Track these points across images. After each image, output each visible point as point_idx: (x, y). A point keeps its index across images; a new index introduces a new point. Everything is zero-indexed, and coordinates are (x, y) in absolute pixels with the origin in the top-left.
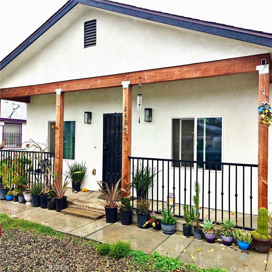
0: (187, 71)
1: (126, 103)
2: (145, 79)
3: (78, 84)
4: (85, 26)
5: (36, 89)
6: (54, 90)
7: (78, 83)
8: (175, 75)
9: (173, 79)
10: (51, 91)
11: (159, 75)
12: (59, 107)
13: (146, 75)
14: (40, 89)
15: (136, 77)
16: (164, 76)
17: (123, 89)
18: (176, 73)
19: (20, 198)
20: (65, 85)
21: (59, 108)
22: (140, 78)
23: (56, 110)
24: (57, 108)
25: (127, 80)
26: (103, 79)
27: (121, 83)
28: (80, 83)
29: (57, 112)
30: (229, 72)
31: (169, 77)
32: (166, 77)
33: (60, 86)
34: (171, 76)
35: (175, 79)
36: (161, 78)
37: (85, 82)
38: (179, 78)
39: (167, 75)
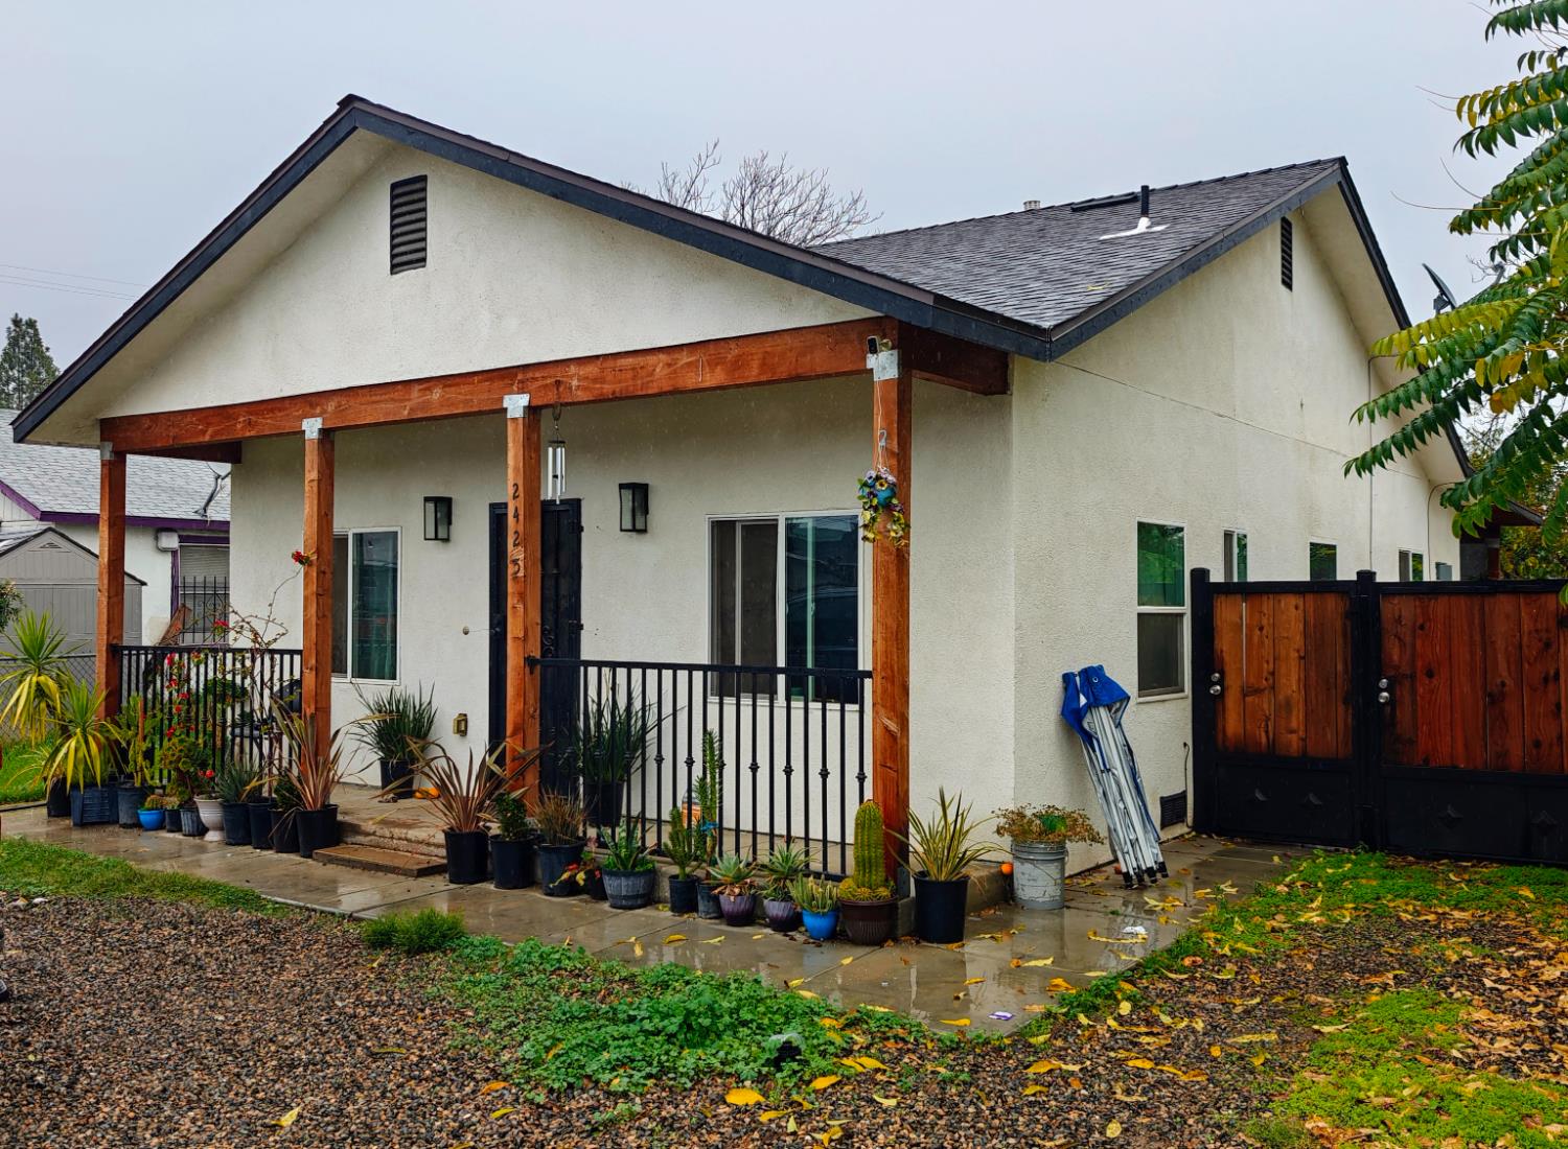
0: (689, 364)
1: (516, 469)
2: (570, 388)
3: (374, 402)
4: (393, 198)
5: (241, 419)
6: (297, 424)
7: (374, 398)
8: (657, 377)
9: (650, 392)
10: (287, 427)
11: (610, 377)
12: (315, 483)
13: (574, 375)
14: (253, 418)
15: (545, 382)
16: (626, 380)
17: (509, 423)
18: (658, 370)
19: (186, 819)
20: (331, 406)
21: (315, 489)
22: (558, 383)
23: (307, 495)
24: (307, 488)
25: (521, 391)
26: (450, 386)
27: (501, 400)
28: (378, 398)
29: (307, 501)
30: (800, 371)
31: (639, 382)
32: (631, 383)
33: (318, 410)
34: (645, 380)
35: (655, 391)
36: (617, 387)
37: (396, 395)
38: (665, 389)
39: (634, 378)
